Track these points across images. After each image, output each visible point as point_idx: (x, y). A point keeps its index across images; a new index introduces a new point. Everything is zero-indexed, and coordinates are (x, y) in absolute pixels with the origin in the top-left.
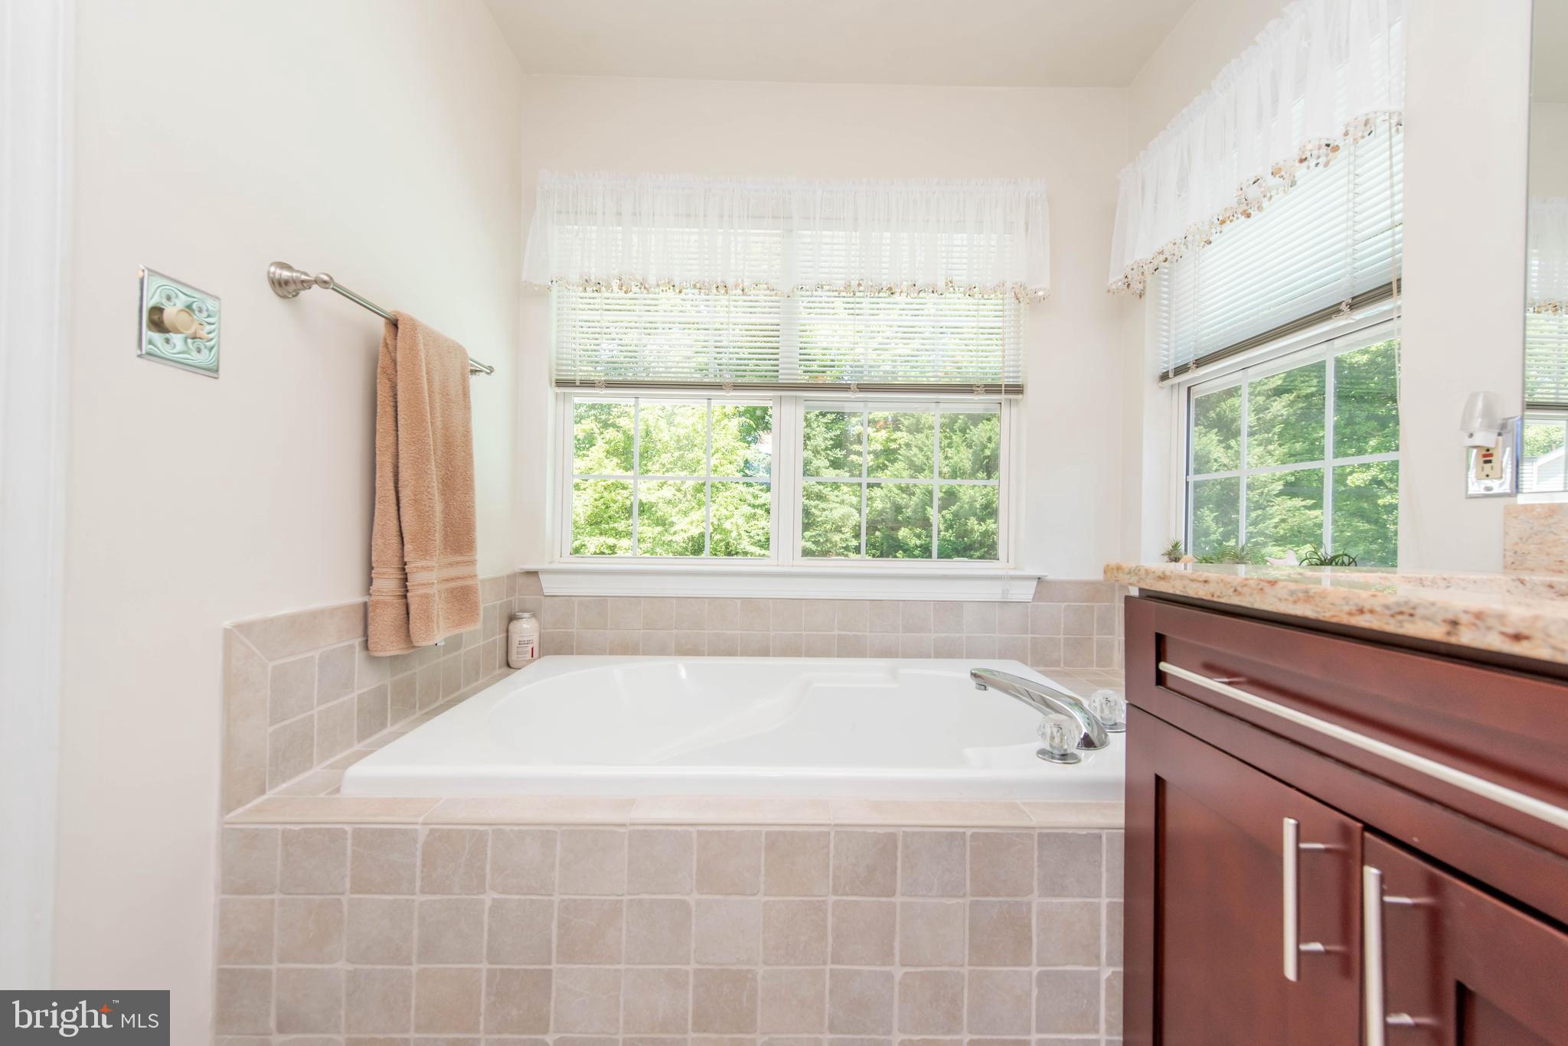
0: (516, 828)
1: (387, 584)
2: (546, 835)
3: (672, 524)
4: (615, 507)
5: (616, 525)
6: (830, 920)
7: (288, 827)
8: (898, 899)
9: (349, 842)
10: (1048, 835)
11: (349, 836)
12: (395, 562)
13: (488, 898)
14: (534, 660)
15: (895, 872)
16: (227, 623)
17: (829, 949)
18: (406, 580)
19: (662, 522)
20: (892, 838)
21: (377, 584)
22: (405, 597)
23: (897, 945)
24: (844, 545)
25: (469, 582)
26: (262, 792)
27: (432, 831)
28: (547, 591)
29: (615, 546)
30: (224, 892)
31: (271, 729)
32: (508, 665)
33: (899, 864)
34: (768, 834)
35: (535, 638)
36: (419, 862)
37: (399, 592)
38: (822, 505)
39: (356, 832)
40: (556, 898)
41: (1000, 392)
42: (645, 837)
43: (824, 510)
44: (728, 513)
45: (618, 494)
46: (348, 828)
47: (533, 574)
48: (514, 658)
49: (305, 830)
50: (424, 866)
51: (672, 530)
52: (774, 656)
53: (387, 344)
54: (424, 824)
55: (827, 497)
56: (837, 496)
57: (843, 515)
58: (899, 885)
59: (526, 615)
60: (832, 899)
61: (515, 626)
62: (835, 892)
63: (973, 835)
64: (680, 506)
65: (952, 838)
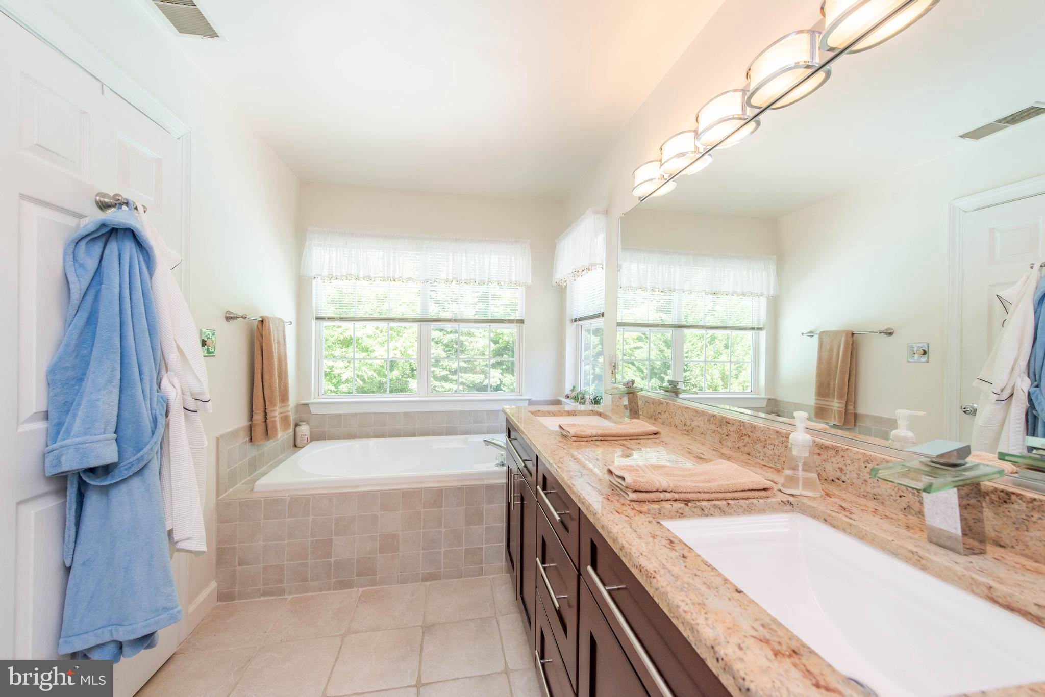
0: (320, 496)
1: (258, 417)
2: (330, 497)
3: (373, 351)
4: (332, 340)
5: (333, 352)
6: (422, 517)
7: (241, 500)
8: (443, 509)
9: (263, 504)
10: (488, 486)
11: (263, 502)
12: (262, 409)
13: (311, 518)
14: (308, 443)
15: (442, 500)
16: (217, 435)
17: (422, 526)
18: (266, 415)
19: (365, 349)
20: (441, 491)
21: (255, 417)
22: (266, 421)
23: (443, 522)
24: (485, 364)
25: (287, 414)
26: (226, 492)
27: (291, 498)
28: (313, 412)
29: (333, 366)
30: (218, 523)
31: (228, 470)
32: (295, 446)
33: (444, 498)
34: (402, 492)
35: (308, 433)
36: (287, 509)
37: (264, 420)
38: (471, 339)
39: (265, 500)
40: (334, 516)
41: (514, 322)
42: (363, 495)
43: (472, 342)
44: (410, 344)
45: (335, 331)
46: (262, 499)
47: (307, 404)
48: (298, 443)
49: (247, 501)
50: (289, 510)
51: (373, 355)
52: (418, 436)
53: (258, 328)
54: (288, 496)
55: (474, 334)
56: (480, 333)
57: (484, 345)
58: (444, 504)
59: (303, 423)
60: (423, 510)
61: (298, 429)
62: (424, 508)
63: (466, 488)
64: (378, 339)
65: (459, 489)
